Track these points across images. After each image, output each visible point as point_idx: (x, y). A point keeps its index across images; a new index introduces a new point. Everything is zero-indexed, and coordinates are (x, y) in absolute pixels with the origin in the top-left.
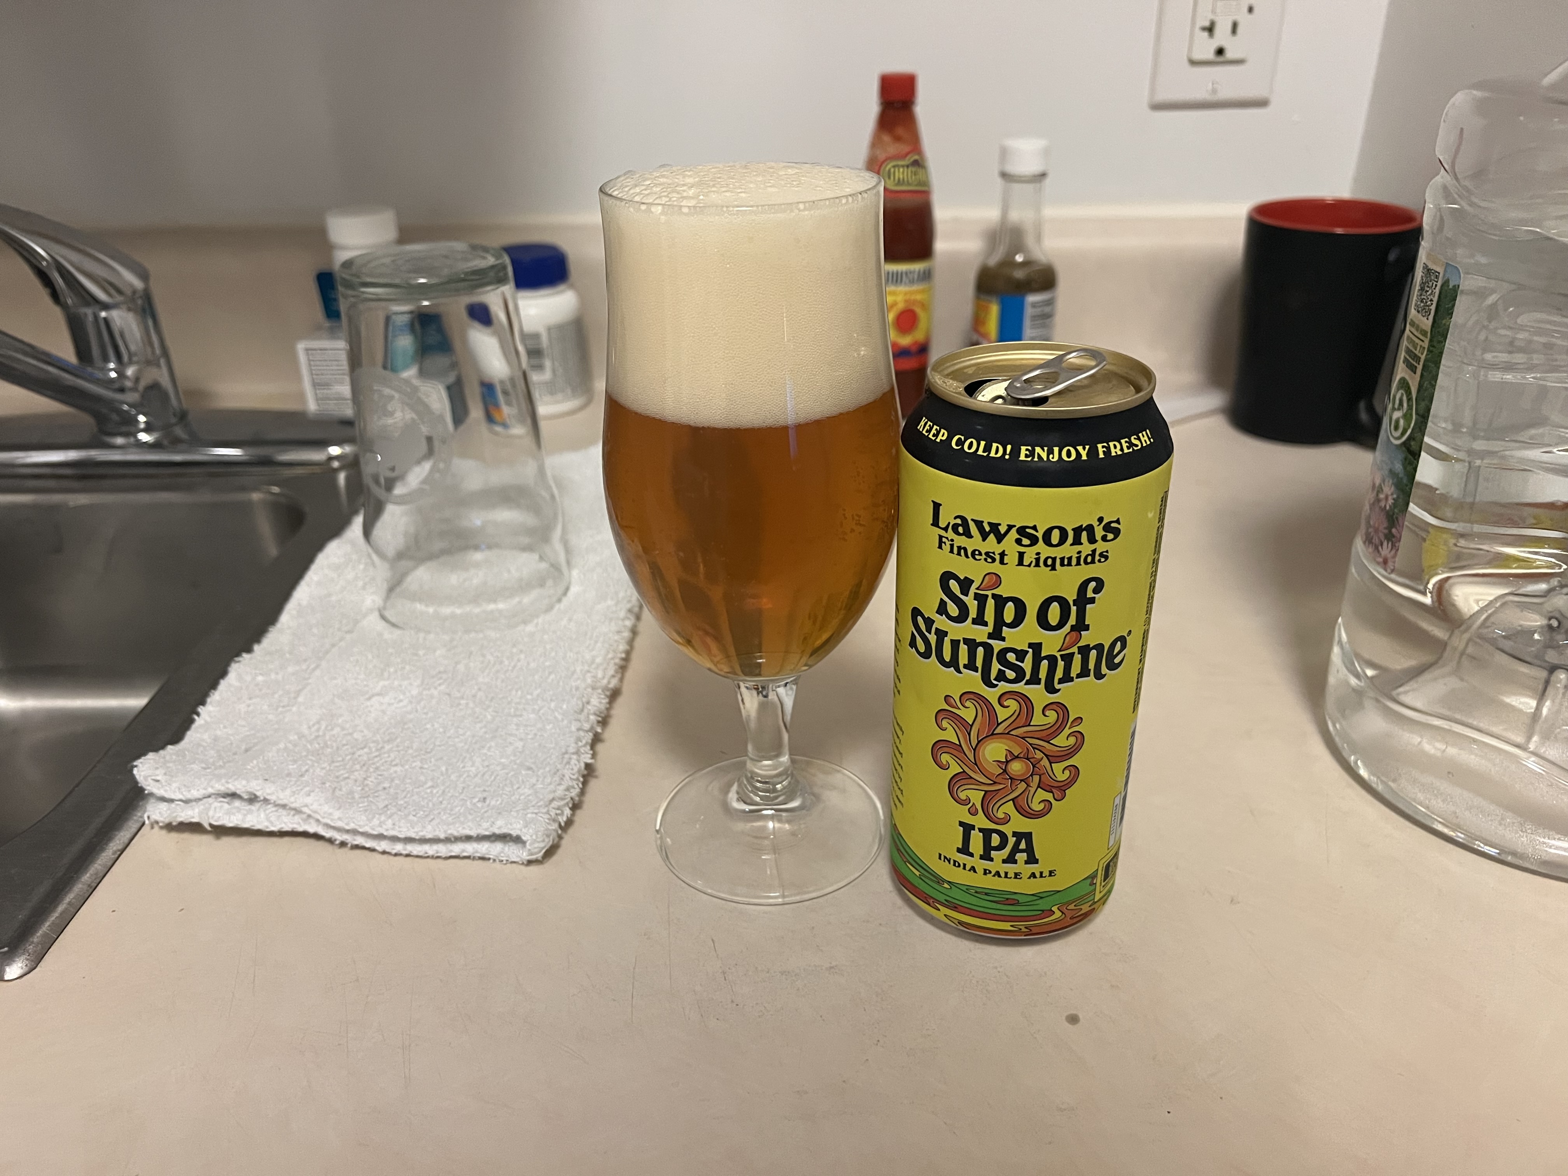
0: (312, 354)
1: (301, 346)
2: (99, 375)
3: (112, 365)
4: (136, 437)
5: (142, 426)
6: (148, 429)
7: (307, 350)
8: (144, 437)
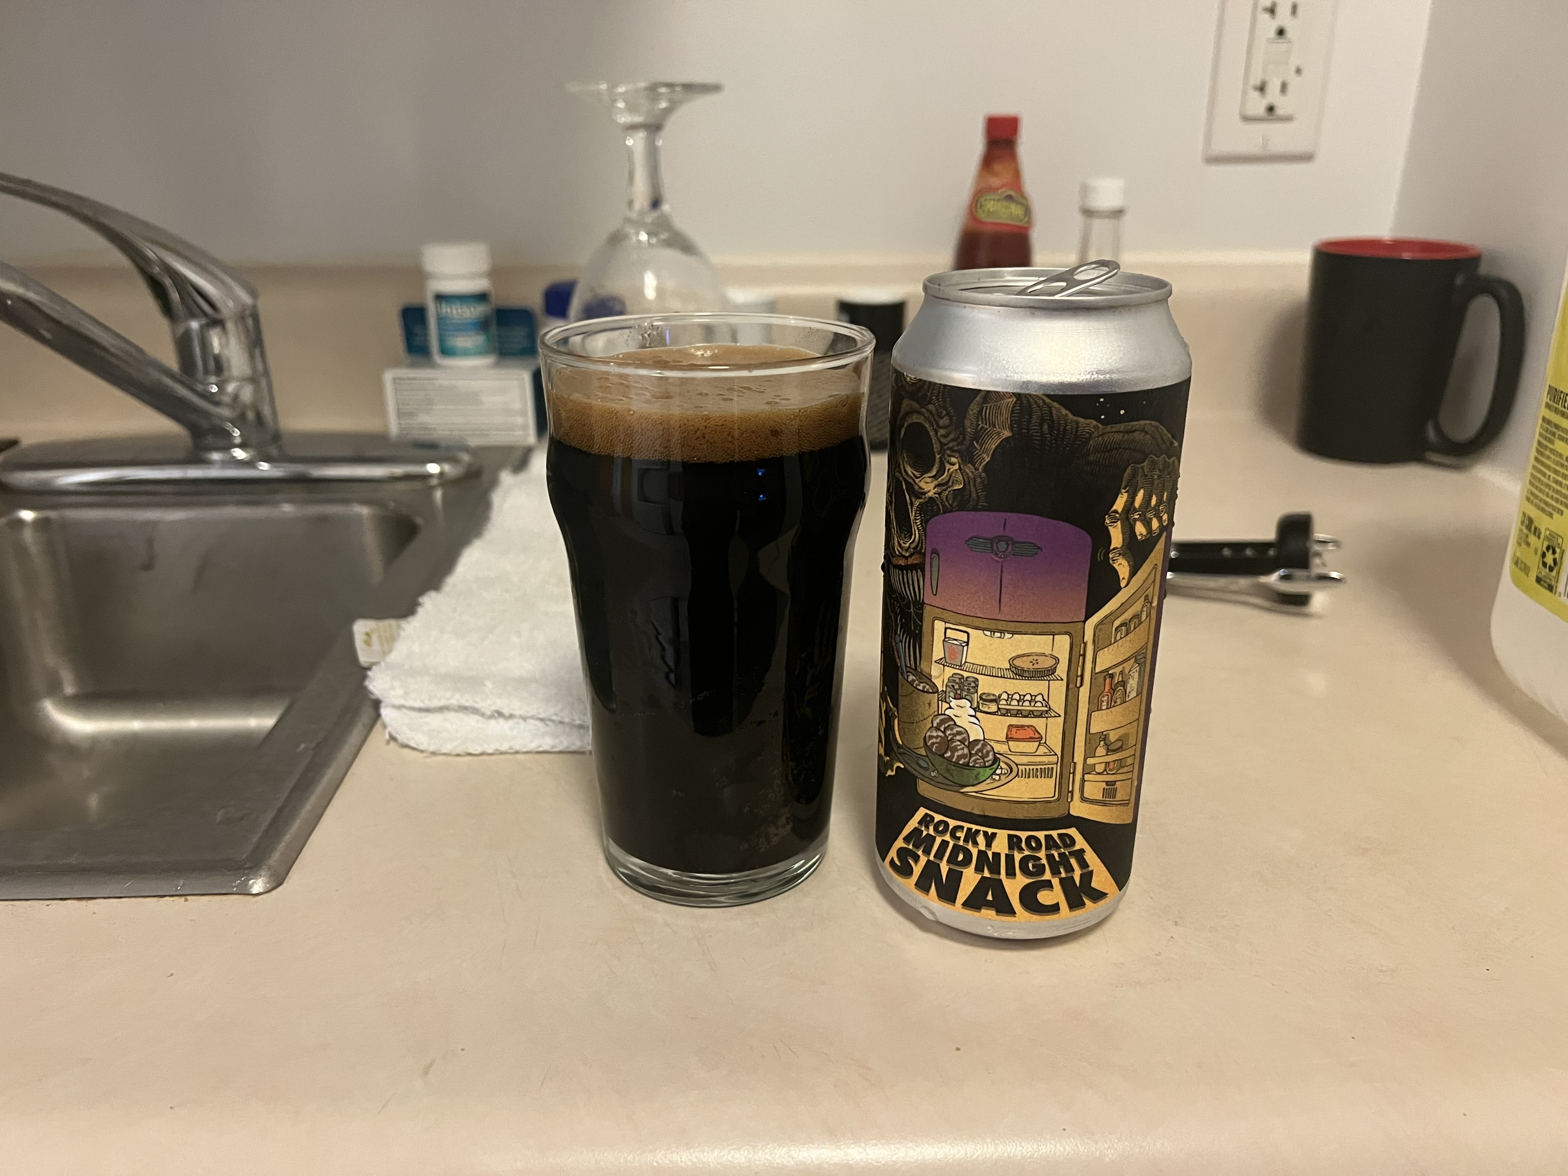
0: (399, 384)
1: (388, 376)
2: (200, 387)
3: (213, 379)
4: (230, 453)
5: (238, 441)
6: (242, 446)
7: (394, 379)
8: (239, 454)
